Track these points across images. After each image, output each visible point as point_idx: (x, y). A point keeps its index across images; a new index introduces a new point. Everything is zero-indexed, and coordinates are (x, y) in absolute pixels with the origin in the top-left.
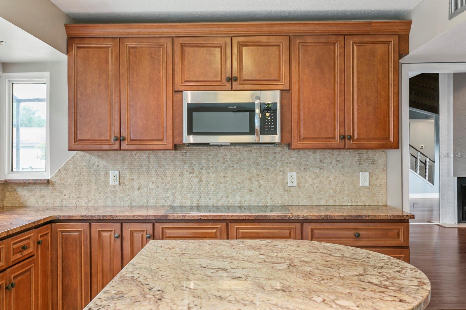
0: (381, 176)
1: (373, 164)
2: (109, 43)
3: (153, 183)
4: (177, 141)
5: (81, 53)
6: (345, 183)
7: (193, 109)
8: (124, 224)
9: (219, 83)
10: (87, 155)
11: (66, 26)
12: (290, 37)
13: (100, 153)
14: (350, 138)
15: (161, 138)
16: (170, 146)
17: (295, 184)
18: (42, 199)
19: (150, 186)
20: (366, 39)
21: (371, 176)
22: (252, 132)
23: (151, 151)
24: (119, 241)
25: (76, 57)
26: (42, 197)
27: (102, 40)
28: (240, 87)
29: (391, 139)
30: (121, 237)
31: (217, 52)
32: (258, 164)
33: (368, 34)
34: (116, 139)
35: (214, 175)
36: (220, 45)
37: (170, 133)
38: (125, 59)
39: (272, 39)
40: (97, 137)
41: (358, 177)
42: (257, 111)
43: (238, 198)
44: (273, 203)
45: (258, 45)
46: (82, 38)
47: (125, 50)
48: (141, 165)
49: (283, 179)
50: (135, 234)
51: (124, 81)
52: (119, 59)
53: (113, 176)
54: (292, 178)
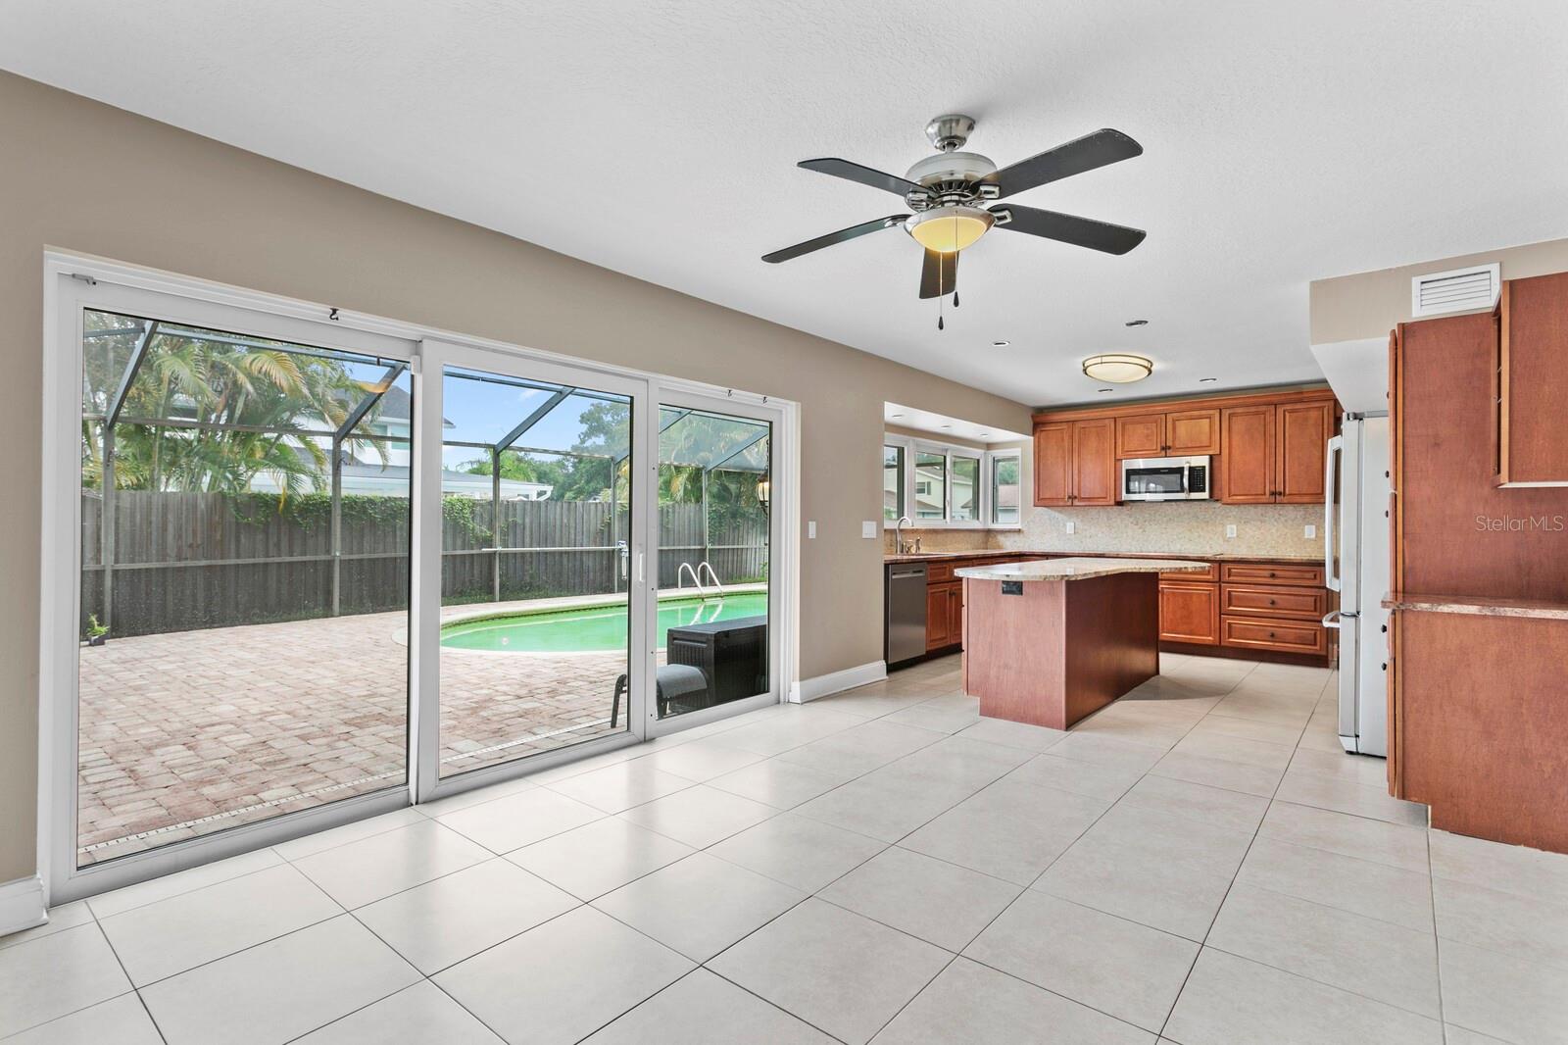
2: (1065, 426)
3: (1102, 532)
4: (1118, 499)
5: (1043, 434)
6: (1289, 535)
7: (1131, 473)
9: (1154, 451)
11: (1032, 417)
12: (1221, 409)
13: (1060, 509)
14: (1280, 494)
15: (1106, 497)
16: (1112, 502)
17: (1235, 535)
19: (1100, 535)
20: (1298, 406)
22: (1183, 490)
23: (1099, 507)
25: (1039, 438)
27: (1061, 424)
28: (1174, 454)
31: (1154, 427)
32: (1198, 519)
33: (1301, 401)
34: (1069, 497)
36: (1156, 421)
37: (1113, 492)
38: (1076, 438)
39: (1204, 412)
40: (1055, 497)
41: (1303, 530)
42: (1186, 473)
43: (1178, 546)
44: (1212, 552)
45: (1192, 418)
46: (1044, 424)
47: (1077, 431)
48: (1092, 518)
49: (1223, 530)
51: (1076, 455)
52: (1072, 437)
53: (1070, 527)
54: (1231, 530)
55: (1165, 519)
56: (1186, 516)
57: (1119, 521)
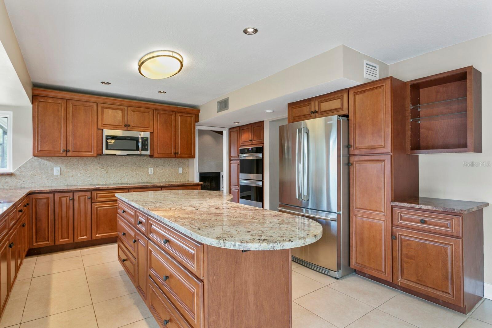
0: (187, 169)
1: (184, 164)
2: (60, 101)
3: (81, 174)
4: (99, 153)
5: (42, 104)
6: (173, 172)
7: (109, 138)
8: (75, 193)
9: (121, 127)
10: (39, 159)
11: (32, 89)
12: (154, 110)
14: (178, 153)
15: (91, 151)
16: (95, 155)
17: (152, 173)
18: (7, 184)
19: (79, 175)
20: (184, 115)
21: (183, 169)
22: (137, 149)
23: (80, 158)
24: (71, 202)
26: (7, 182)
27: (56, 99)
28: (131, 129)
29: (193, 154)
30: (73, 199)
31: (120, 112)
32: (136, 164)
33: (184, 113)
34: (64, 151)
35: (114, 169)
36: (122, 110)
37: (95, 149)
38: (70, 110)
39: (146, 110)
40: (52, 149)
41: (178, 169)
42: (140, 140)
43: (126, 180)
44: (143, 182)
45: (140, 112)
46: (43, 97)
47: (70, 106)
48: (73, 165)
49: (147, 171)
50: (81, 198)
51: (69, 122)
52: (66, 110)
53: (56, 170)
54: (151, 170)
55: (119, 165)
56: (130, 163)
57: (92, 166)
